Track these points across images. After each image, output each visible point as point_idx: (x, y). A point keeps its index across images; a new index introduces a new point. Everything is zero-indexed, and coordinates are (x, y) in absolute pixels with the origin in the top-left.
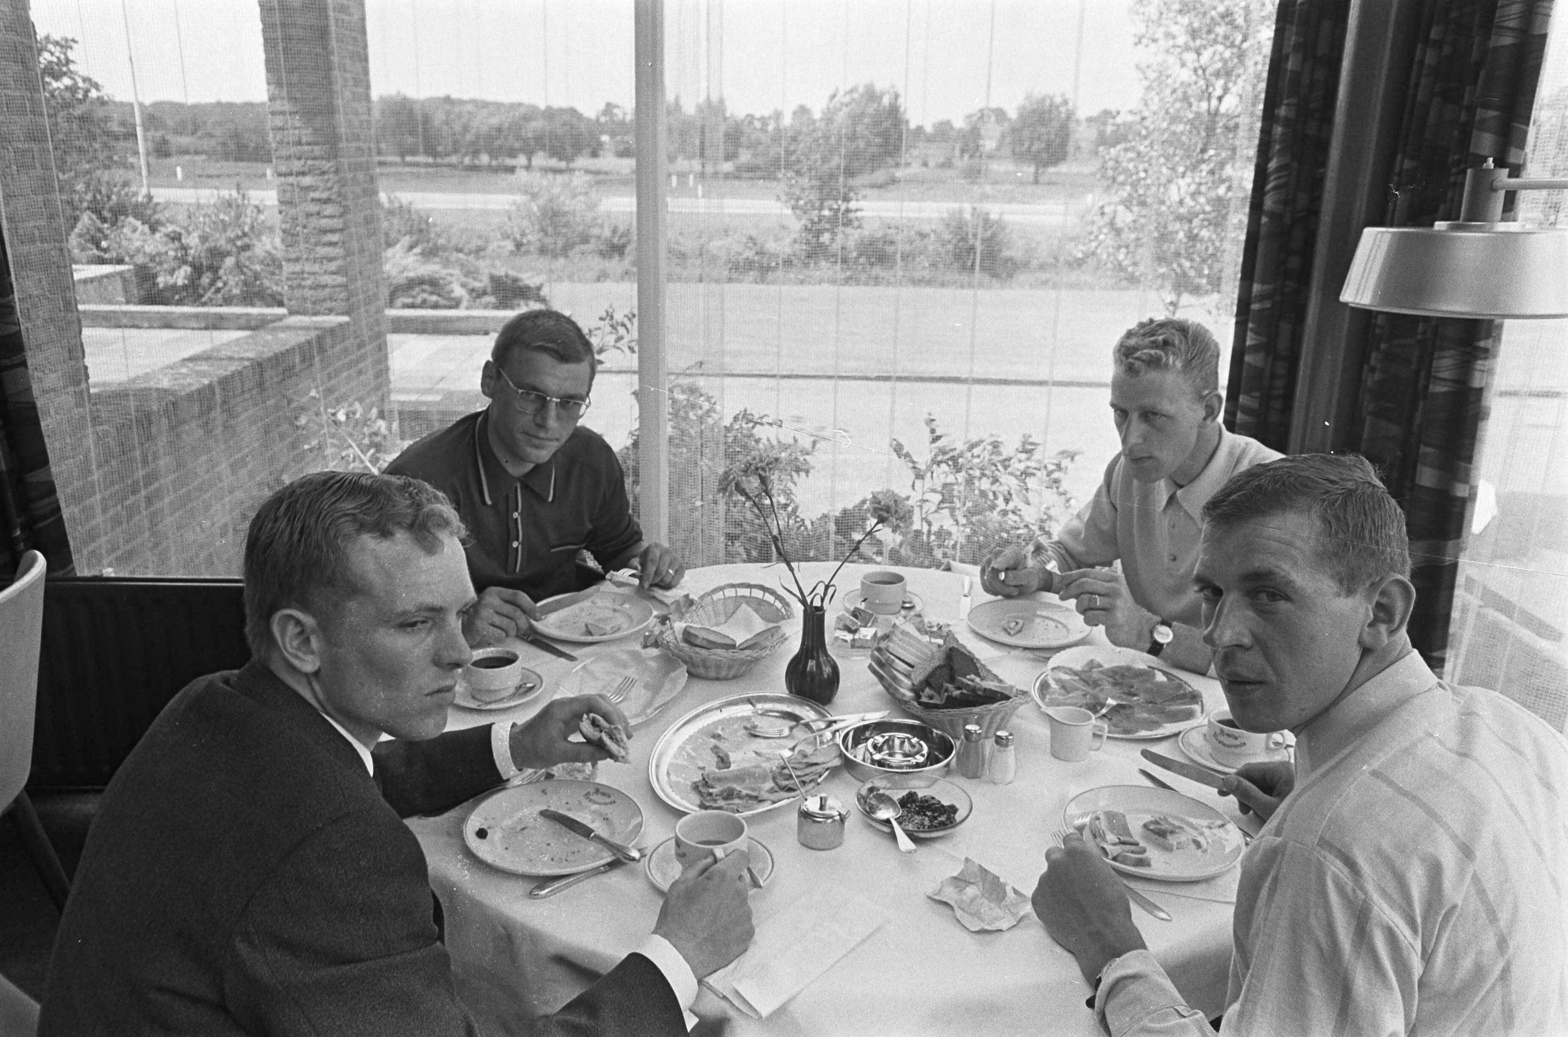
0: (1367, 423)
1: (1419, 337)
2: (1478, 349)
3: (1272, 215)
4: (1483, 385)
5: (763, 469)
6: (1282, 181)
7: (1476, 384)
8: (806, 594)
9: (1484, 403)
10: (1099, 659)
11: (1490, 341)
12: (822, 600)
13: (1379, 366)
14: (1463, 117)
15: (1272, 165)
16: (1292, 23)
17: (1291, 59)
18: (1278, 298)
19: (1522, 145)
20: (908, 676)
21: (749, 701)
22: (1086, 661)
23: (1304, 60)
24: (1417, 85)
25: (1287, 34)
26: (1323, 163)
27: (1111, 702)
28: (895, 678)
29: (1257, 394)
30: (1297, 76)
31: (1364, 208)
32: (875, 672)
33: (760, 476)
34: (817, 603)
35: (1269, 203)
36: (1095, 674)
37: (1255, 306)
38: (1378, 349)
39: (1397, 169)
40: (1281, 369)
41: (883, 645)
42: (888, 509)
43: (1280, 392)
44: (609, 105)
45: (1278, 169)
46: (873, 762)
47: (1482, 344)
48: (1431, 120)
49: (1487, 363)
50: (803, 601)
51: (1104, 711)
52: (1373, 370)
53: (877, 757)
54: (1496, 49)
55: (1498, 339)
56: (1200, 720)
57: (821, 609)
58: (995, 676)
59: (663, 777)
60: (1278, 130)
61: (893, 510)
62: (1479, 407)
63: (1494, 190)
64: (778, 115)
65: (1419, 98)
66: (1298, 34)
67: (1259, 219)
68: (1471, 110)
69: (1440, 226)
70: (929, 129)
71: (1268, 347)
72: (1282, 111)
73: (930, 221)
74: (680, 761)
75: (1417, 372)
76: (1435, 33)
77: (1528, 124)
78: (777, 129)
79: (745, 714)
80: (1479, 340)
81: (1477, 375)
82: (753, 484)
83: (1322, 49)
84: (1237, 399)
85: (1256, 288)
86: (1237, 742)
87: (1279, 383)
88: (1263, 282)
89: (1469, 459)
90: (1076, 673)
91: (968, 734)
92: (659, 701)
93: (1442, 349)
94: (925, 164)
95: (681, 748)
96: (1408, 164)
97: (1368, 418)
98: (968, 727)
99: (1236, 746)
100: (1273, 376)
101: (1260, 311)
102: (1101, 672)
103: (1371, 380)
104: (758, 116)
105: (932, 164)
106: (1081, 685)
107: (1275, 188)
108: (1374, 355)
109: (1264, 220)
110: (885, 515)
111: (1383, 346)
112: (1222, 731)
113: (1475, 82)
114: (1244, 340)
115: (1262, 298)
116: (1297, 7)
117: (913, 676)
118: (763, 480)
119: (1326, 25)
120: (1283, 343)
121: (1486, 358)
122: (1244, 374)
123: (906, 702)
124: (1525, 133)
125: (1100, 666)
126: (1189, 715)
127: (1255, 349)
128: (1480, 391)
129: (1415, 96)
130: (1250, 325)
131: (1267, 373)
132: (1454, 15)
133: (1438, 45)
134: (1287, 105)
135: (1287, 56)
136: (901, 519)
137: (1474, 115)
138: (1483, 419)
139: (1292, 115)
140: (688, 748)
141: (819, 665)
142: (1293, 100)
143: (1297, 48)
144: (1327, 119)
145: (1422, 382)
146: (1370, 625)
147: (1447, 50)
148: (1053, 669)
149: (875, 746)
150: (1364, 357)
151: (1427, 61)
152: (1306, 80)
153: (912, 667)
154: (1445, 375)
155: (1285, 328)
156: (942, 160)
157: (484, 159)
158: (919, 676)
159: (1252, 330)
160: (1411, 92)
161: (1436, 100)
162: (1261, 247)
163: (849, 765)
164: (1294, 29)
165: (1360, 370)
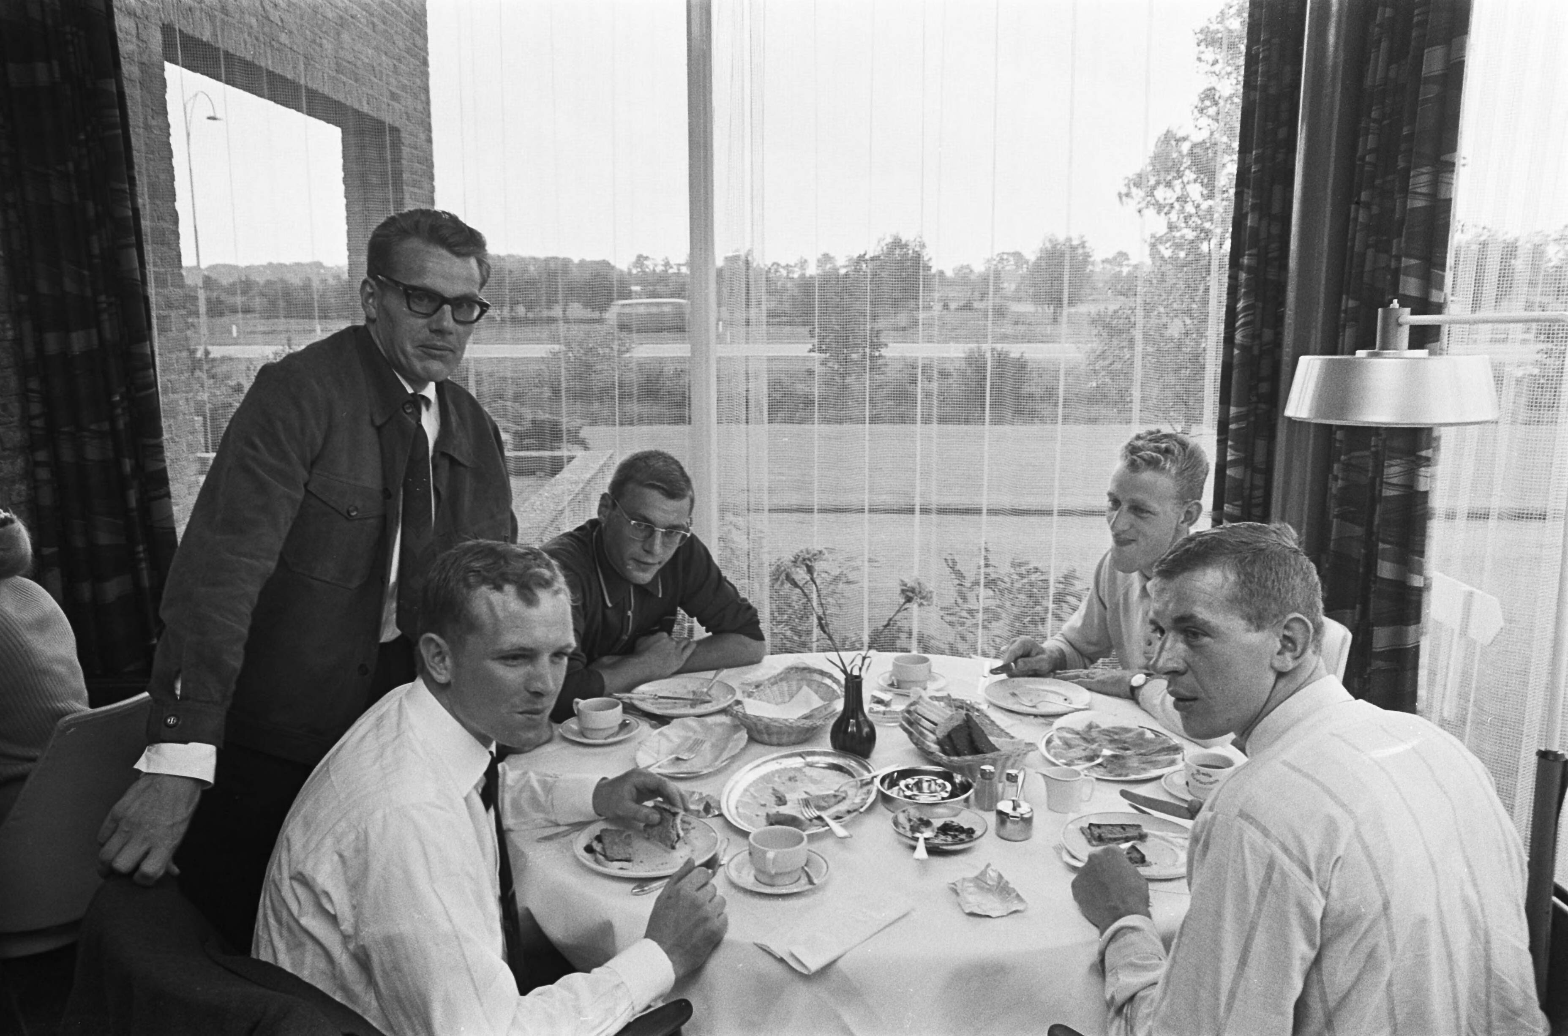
0: (1334, 525)
1: (1373, 449)
2: (1420, 457)
3: (1243, 348)
4: (1428, 489)
5: (809, 560)
6: (1249, 318)
7: (1422, 488)
8: (846, 664)
9: (1430, 505)
10: (1097, 721)
11: (1430, 451)
12: (860, 669)
13: (1340, 475)
14: (1393, 264)
15: (1240, 305)
16: (1248, 188)
17: (1249, 217)
18: (1252, 419)
19: (1440, 287)
20: (933, 732)
21: (800, 755)
22: (1087, 723)
23: (1260, 219)
24: (1354, 238)
25: (1245, 198)
26: (1282, 303)
27: (1107, 752)
28: (921, 733)
29: (1239, 503)
30: (1255, 231)
31: (1319, 340)
32: (905, 730)
33: (807, 566)
34: (856, 672)
35: (1238, 337)
36: (1094, 733)
37: (1232, 426)
38: (1339, 460)
39: (1343, 308)
40: (1259, 480)
41: (912, 708)
42: (913, 590)
43: (1260, 500)
44: (640, 257)
45: (1245, 309)
46: (906, 797)
47: (1424, 453)
48: (1368, 267)
49: (1429, 469)
50: (844, 671)
51: (1099, 761)
52: (1336, 478)
53: (908, 793)
54: (1413, 210)
55: (1437, 449)
56: (1180, 765)
57: (859, 677)
58: (1007, 734)
59: (733, 811)
60: (1243, 276)
61: (917, 591)
62: (1426, 508)
63: (1400, 325)
64: (803, 263)
65: (1356, 249)
66: (1253, 197)
67: (1232, 351)
68: (1398, 258)
69: (1361, 353)
70: (949, 274)
71: (1246, 462)
72: (1245, 261)
73: (952, 360)
74: (745, 799)
75: (1374, 478)
76: (1364, 196)
77: (1444, 270)
78: (802, 276)
79: (798, 766)
80: (1421, 450)
81: (1421, 479)
82: (801, 575)
83: (1276, 209)
84: (1222, 509)
85: (1233, 410)
86: (1212, 780)
87: (1258, 493)
88: (1237, 406)
89: (1422, 553)
90: (1078, 733)
91: (983, 772)
92: (725, 755)
93: (1391, 458)
94: (946, 307)
95: (746, 790)
96: (1351, 303)
97: (1335, 520)
98: (983, 767)
99: (1211, 783)
100: (1253, 487)
101: (1236, 430)
102: (1100, 732)
103: (1336, 487)
104: (783, 264)
105: (953, 306)
106: (1081, 742)
107: (1243, 325)
108: (1336, 466)
109: (1236, 352)
110: (910, 594)
111: (1343, 458)
112: (1198, 771)
113: (1400, 235)
114: (1226, 456)
115: (1238, 418)
116: (1252, 175)
117: (937, 732)
118: (810, 570)
119: (1277, 189)
120: (1260, 458)
121: (1429, 466)
122: (1227, 486)
123: (932, 753)
124: (1443, 277)
125: (1097, 727)
126: (1172, 763)
127: (1234, 463)
128: (1426, 493)
129: (1353, 246)
130: (1230, 443)
131: (1247, 485)
132: (1378, 182)
133: (1368, 206)
134: (1249, 255)
135: (1247, 214)
136: (923, 598)
137: (1400, 263)
138: (1430, 519)
139: (1253, 263)
140: (752, 790)
141: (858, 724)
142: (1254, 251)
143: (1254, 207)
144: (1284, 267)
145: (1378, 488)
146: (1279, 653)
147: (1375, 210)
148: (1058, 729)
149: (907, 786)
150: (1329, 468)
151: (1360, 219)
152: (1263, 235)
153: (936, 724)
154: (1395, 481)
155: (1261, 445)
156: (962, 303)
157: (521, 310)
158: (941, 733)
159: (1231, 447)
160: (1349, 244)
161: (1370, 252)
162: (1235, 375)
163: (886, 799)
164: (1251, 192)
165: (1326, 479)
